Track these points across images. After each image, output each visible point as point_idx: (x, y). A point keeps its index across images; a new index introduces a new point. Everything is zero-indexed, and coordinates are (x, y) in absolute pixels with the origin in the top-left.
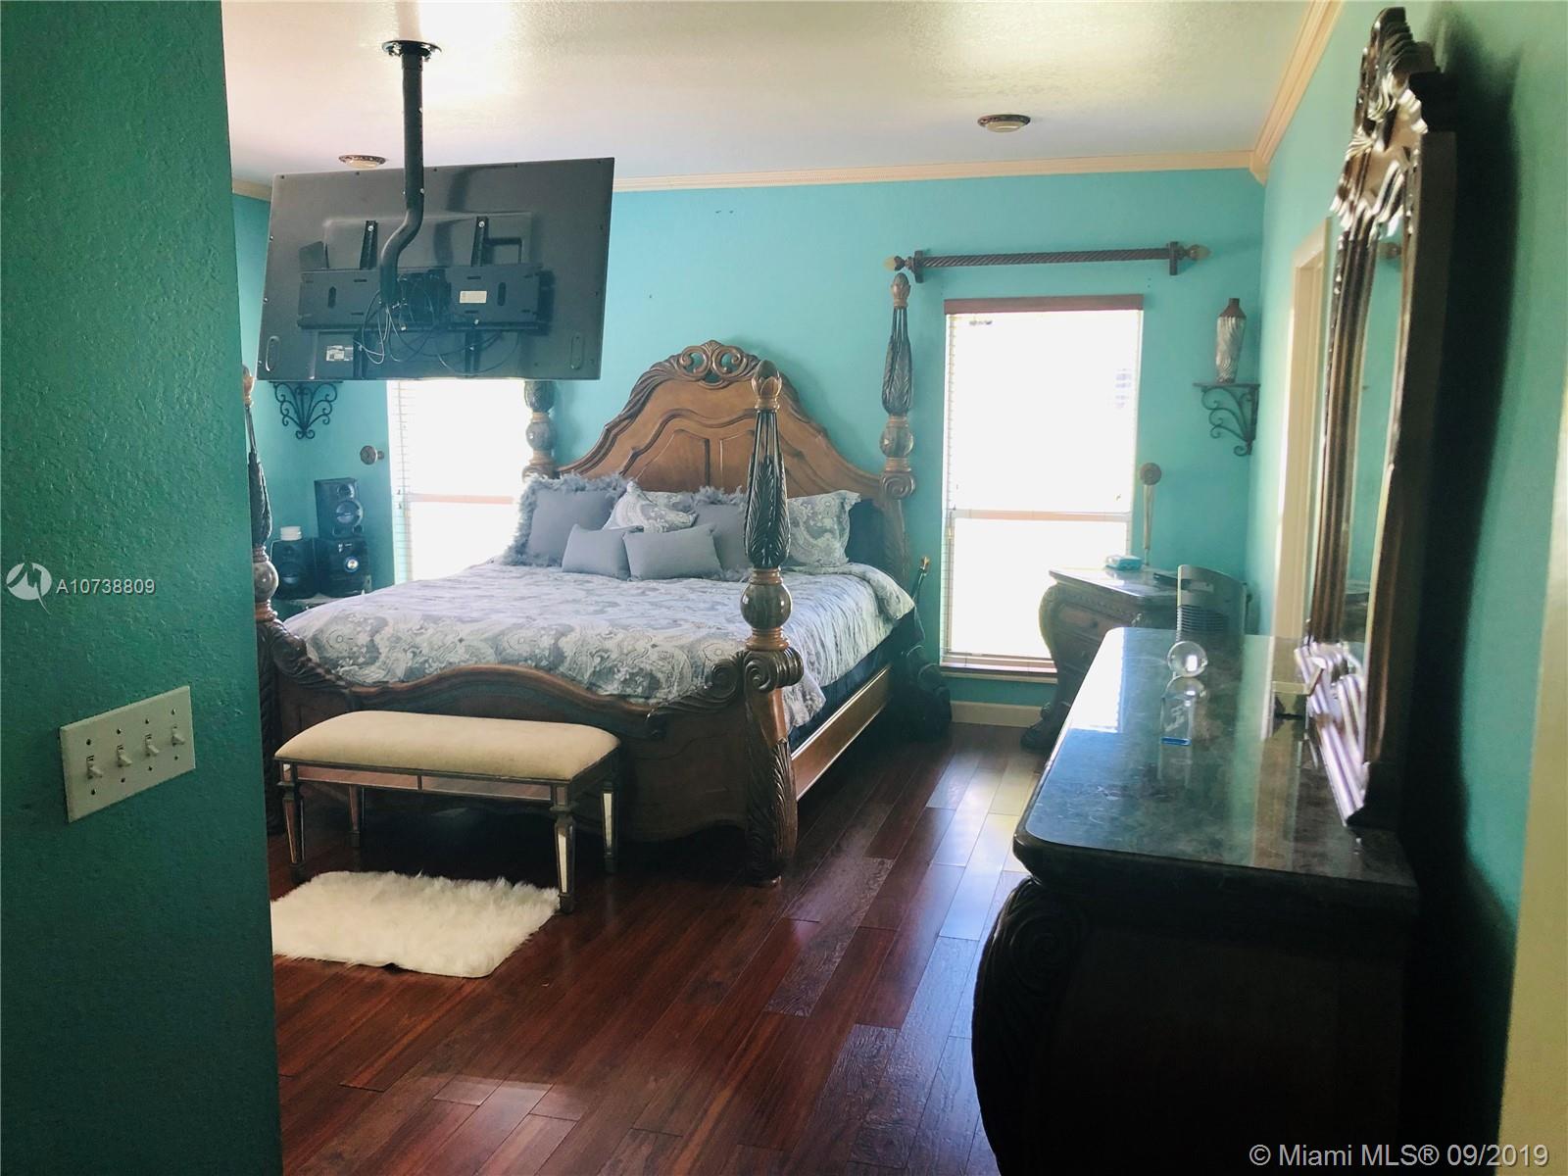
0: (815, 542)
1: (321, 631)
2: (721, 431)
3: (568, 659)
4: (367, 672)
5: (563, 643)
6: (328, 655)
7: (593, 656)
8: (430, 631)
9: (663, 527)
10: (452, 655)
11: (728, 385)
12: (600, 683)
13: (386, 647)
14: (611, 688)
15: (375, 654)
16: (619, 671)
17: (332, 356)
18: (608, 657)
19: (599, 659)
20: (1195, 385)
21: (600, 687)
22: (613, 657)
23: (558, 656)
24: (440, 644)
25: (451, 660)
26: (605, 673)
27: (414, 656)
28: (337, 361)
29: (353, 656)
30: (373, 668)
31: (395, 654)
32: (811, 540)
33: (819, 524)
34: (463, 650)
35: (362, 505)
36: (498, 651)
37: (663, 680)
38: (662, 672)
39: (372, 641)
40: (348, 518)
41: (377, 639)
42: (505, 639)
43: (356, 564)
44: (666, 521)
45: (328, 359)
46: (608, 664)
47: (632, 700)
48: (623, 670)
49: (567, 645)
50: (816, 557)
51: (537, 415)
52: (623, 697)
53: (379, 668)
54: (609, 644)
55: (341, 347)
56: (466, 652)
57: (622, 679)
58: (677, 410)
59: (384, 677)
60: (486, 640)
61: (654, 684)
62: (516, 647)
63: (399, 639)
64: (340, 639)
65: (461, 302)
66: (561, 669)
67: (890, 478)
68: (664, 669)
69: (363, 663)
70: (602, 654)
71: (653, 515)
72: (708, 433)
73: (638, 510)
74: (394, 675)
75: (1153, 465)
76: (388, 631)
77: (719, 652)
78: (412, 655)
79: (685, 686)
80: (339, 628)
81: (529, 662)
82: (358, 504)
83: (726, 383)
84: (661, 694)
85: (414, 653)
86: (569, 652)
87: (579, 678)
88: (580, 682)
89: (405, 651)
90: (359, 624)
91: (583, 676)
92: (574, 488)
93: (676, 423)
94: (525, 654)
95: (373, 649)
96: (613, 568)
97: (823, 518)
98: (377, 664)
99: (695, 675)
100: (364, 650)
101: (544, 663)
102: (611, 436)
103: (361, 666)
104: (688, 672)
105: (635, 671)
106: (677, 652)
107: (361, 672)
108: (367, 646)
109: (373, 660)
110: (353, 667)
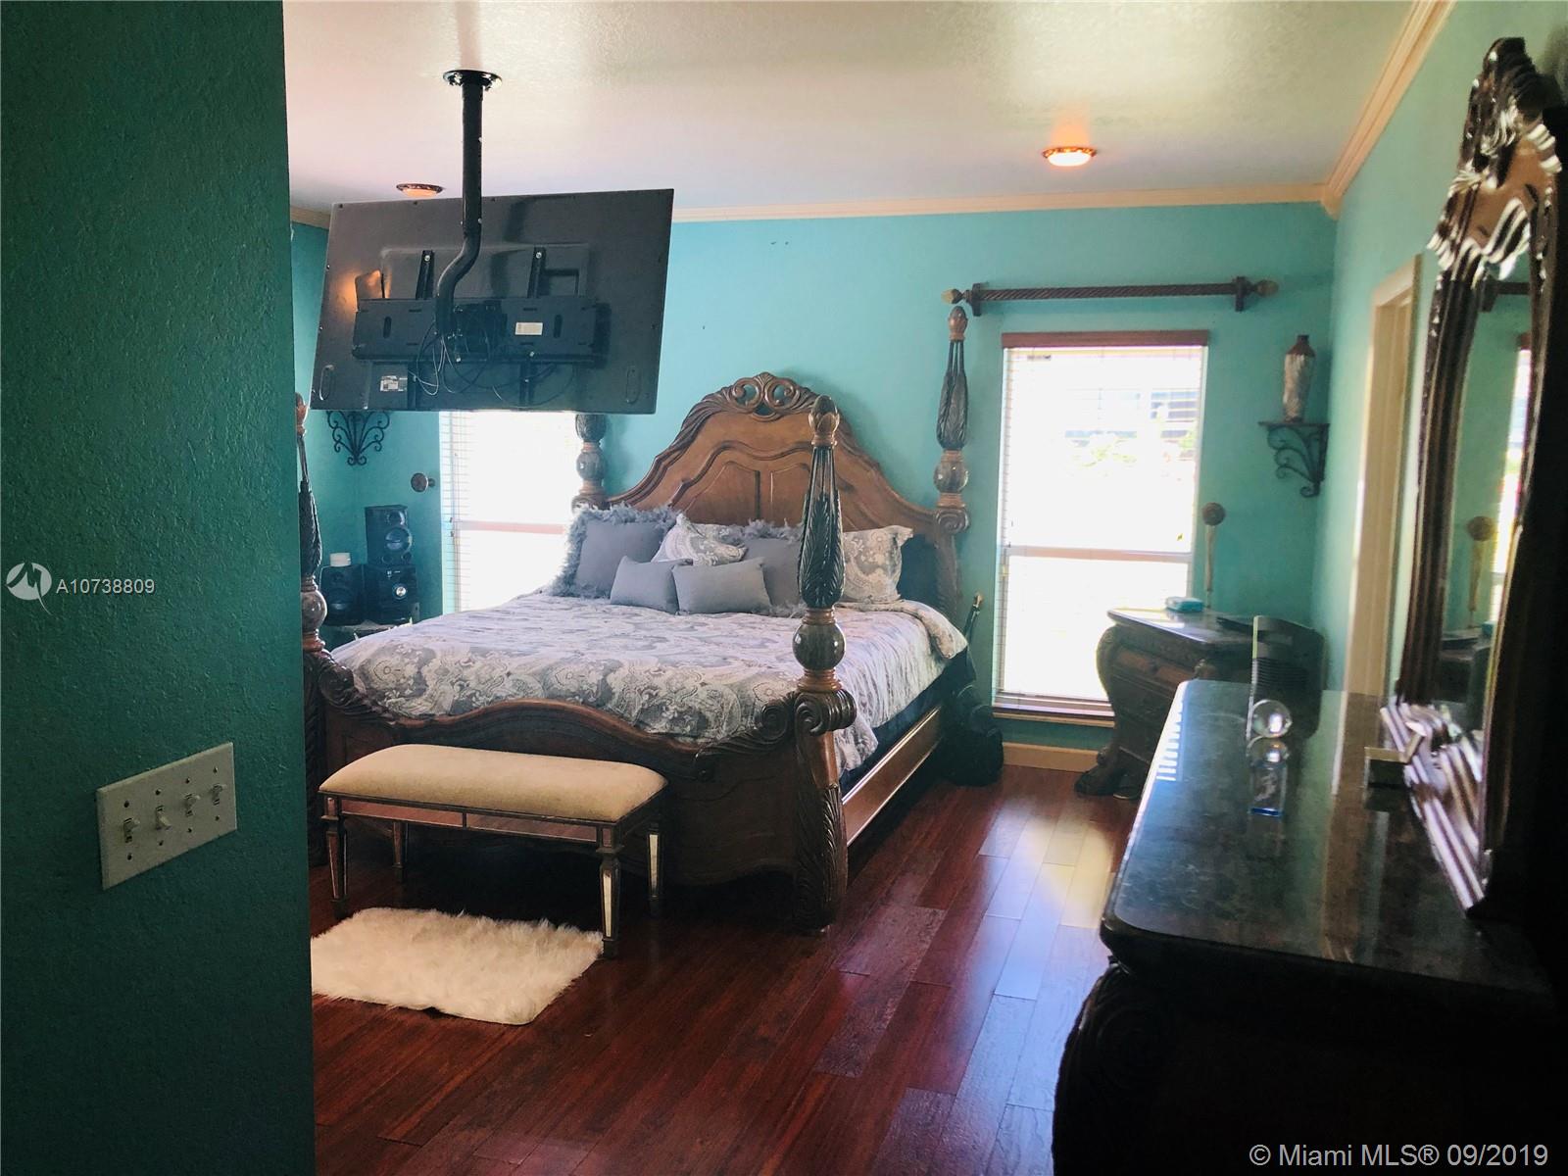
0: (867, 578)
1: (369, 661)
2: (770, 463)
3: (617, 695)
4: (413, 704)
5: (610, 679)
6: (376, 686)
7: (641, 693)
8: (478, 665)
9: (713, 561)
10: (499, 689)
11: (779, 418)
12: (648, 721)
13: (433, 679)
14: (659, 727)
15: (424, 687)
16: (667, 709)
17: (386, 387)
18: (656, 695)
19: (647, 696)
20: (1261, 424)
21: (647, 725)
22: (662, 694)
23: (606, 692)
24: (488, 677)
25: (498, 695)
26: (654, 710)
27: (461, 690)
28: (391, 392)
29: (400, 688)
30: (419, 701)
31: (442, 687)
32: (863, 576)
33: (871, 560)
34: (511, 684)
35: (411, 531)
36: (546, 686)
37: (712, 719)
38: (711, 711)
39: (419, 672)
40: (398, 545)
41: (425, 670)
42: (554, 672)
43: (404, 592)
44: (715, 554)
45: (382, 389)
46: (655, 702)
47: (680, 739)
48: (672, 708)
49: (616, 682)
50: (866, 594)
51: (588, 445)
52: (671, 736)
53: (426, 700)
54: (657, 682)
55: (395, 377)
56: (514, 686)
57: (671, 718)
58: (728, 441)
59: (431, 709)
60: (534, 674)
61: (703, 723)
62: (564, 681)
63: (447, 672)
64: (387, 671)
65: (517, 333)
66: (609, 706)
67: (943, 513)
68: (713, 708)
69: (409, 696)
70: (651, 691)
71: (702, 547)
72: (759, 466)
73: (688, 543)
74: (441, 707)
75: (1219, 505)
76: (435, 663)
77: (769, 692)
78: (459, 688)
79: (735, 725)
80: (388, 658)
81: (577, 698)
82: (408, 531)
83: (778, 416)
84: (709, 733)
85: (461, 686)
86: (617, 689)
87: (626, 715)
88: (627, 719)
89: (453, 684)
90: (406, 655)
91: (630, 714)
92: (623, 518)
93: (726, 455)
94: (573, 690)
95: (420, 686)
96: (663, 603)
97: (874, 554)
98: (424, 697)
99: (745, 715)
100: (411, 682)
101: (591, 699)
102: (662, 467)
103: (408, 698)
104: (738, 712)
105: (683, 710)
106: (727, 691)
107: (408, 704)
108: (414, 678)
109: (420, 692)
110: (399, 699)
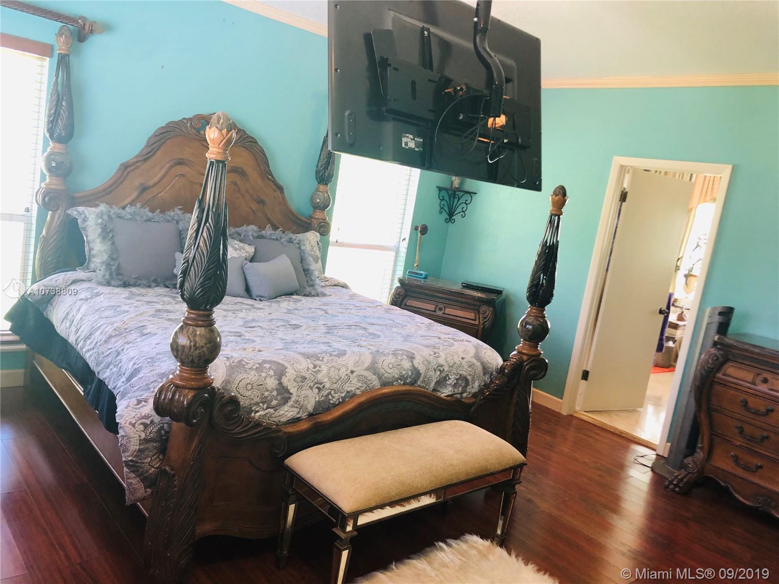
3: (422, 375)
4: (281, 412)
7: (435, 371)
8: (324, 369)
10: (347, 385)
12: (440, 388)
13: (294, 387)
14: (447, 391)
15: (287, 395)
16: (449, 379)
17: (406, 144)
18: (444, 370)
19: (439, 372)
23: (417, 374)
24: (337, 377)
25: (348, 390)
26: (443, 381)
27: (319, 391)
28: (410, 149)
29: (265, 400)
30: (286, 408)
31: (303, 392)
34: (356, 380)
36: (380, 377)
37: (470, 380)
38: (470, 375)
41: (285, 381)
45: (403, 146)
46: (444, 375)
49: (420, 365)
51: (58, 145)
53: (292, 406)
55: (412, 137)
56: (358, 381)
59: (298, 413)
60: (368, 369)
63: (304, 378)
64: (249, 387)
69: (277, 405)
76: (291, 373)
78: (317, 390)
79: (480, 381)
80: (245, 376)
81: (399, 381)
84: (468, 389)
85: (318, 388)
86: (422, 369)
87: (427, 387)
89: (311, 388)
91: (429, 386)
94: (396, 376)
95: (284, 394)
98: (290, 403)
99: (484, 374)
100: (275, 393)
101: (409, 380)
102: (126, 173)
103: (275, 408)
104: (481, 373)
105: (458, 377)
106: (475, 361)
107: (276, 414)
108: (277, 390)
109: (286, 400)
110: (267, 411)
